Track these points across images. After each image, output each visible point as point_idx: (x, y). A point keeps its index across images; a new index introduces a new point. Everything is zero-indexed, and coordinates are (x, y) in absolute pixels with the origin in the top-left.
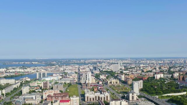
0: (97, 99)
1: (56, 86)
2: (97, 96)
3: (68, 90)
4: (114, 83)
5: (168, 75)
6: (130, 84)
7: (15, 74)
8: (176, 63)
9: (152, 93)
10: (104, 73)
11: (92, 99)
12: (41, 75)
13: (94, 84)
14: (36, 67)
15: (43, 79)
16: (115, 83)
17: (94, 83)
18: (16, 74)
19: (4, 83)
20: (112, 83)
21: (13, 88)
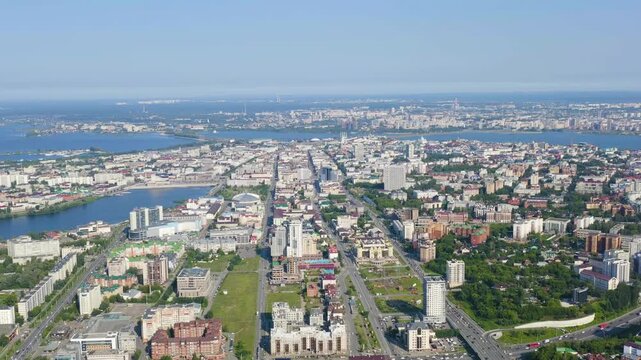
0: (308, 346)
1: (187, 279)
2: (308, 337)
3: (226, 293)
4: (376, 255)
5: (559, 223)
6: (428, 261)
7: (61, 199)
8: (613, 128)
9: (486, 317)
10: (355, 190)
11: (291, 348)
12: (144, 217)
13: (312, 262)
14: (134, 152)
15: (150, 232)
16: (380, 256)
17: (312, 257)
18: (67, 199)
19: (24, 258)
20: (372, 256)
21: (54, 282)
